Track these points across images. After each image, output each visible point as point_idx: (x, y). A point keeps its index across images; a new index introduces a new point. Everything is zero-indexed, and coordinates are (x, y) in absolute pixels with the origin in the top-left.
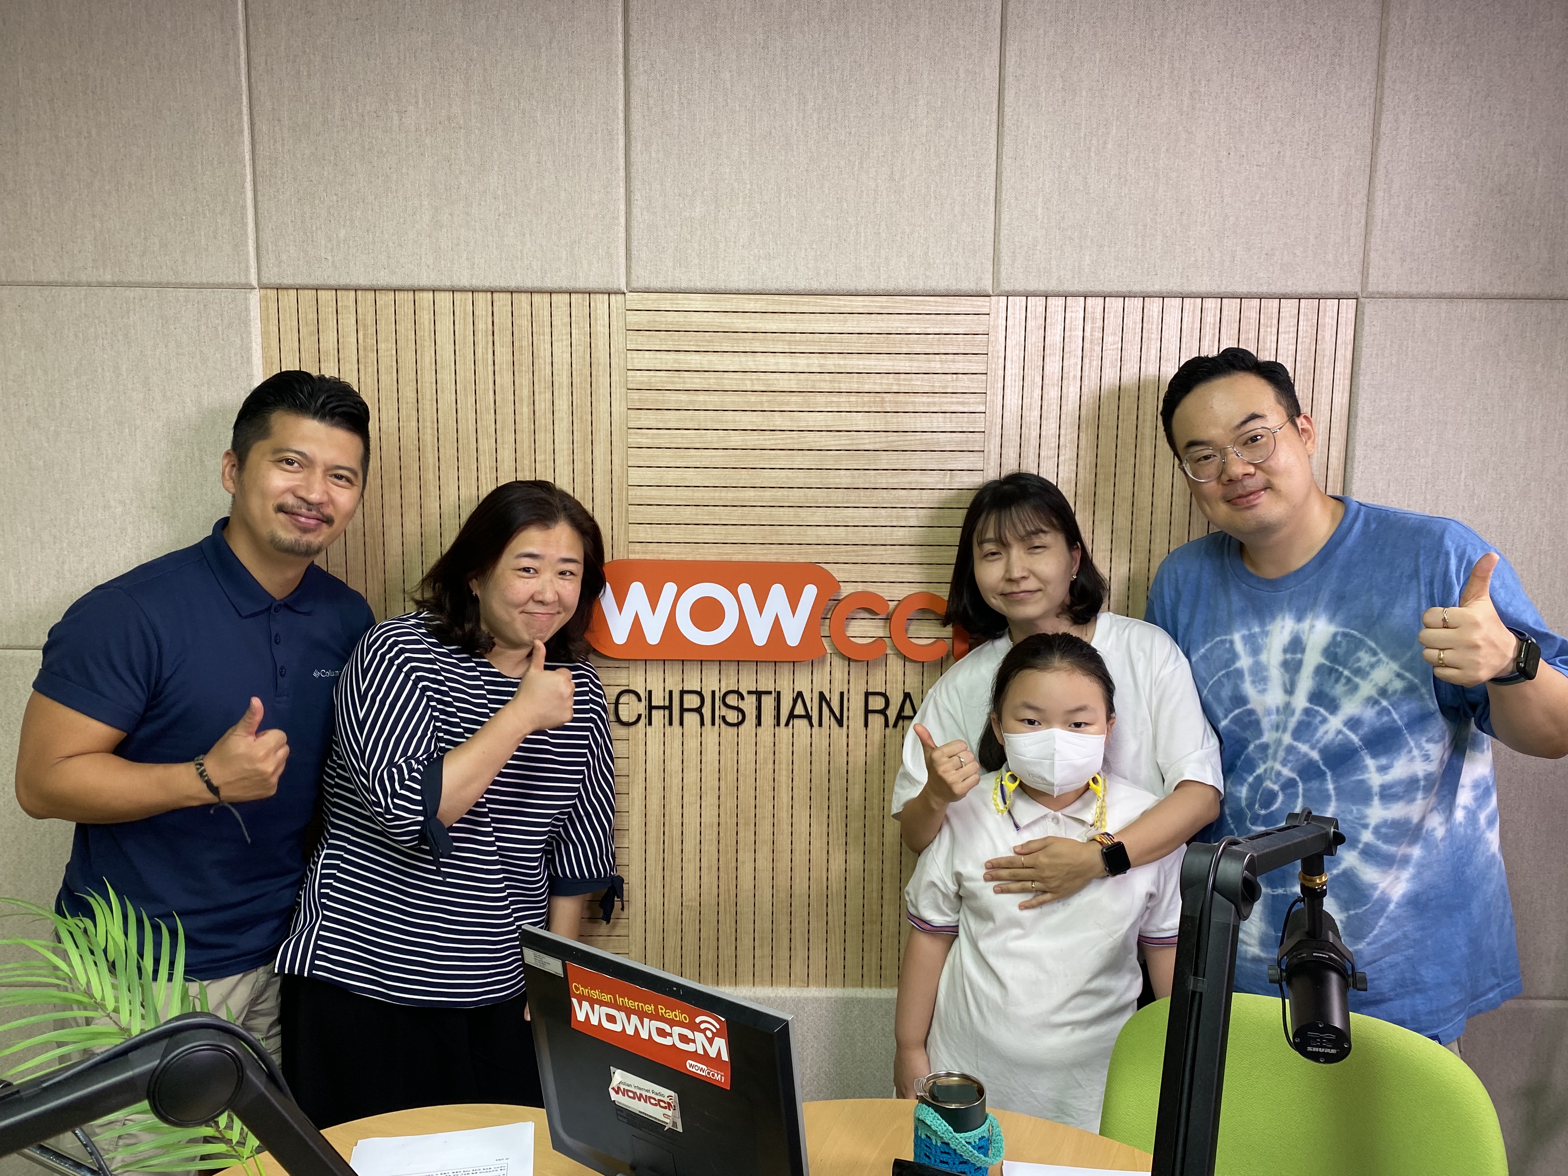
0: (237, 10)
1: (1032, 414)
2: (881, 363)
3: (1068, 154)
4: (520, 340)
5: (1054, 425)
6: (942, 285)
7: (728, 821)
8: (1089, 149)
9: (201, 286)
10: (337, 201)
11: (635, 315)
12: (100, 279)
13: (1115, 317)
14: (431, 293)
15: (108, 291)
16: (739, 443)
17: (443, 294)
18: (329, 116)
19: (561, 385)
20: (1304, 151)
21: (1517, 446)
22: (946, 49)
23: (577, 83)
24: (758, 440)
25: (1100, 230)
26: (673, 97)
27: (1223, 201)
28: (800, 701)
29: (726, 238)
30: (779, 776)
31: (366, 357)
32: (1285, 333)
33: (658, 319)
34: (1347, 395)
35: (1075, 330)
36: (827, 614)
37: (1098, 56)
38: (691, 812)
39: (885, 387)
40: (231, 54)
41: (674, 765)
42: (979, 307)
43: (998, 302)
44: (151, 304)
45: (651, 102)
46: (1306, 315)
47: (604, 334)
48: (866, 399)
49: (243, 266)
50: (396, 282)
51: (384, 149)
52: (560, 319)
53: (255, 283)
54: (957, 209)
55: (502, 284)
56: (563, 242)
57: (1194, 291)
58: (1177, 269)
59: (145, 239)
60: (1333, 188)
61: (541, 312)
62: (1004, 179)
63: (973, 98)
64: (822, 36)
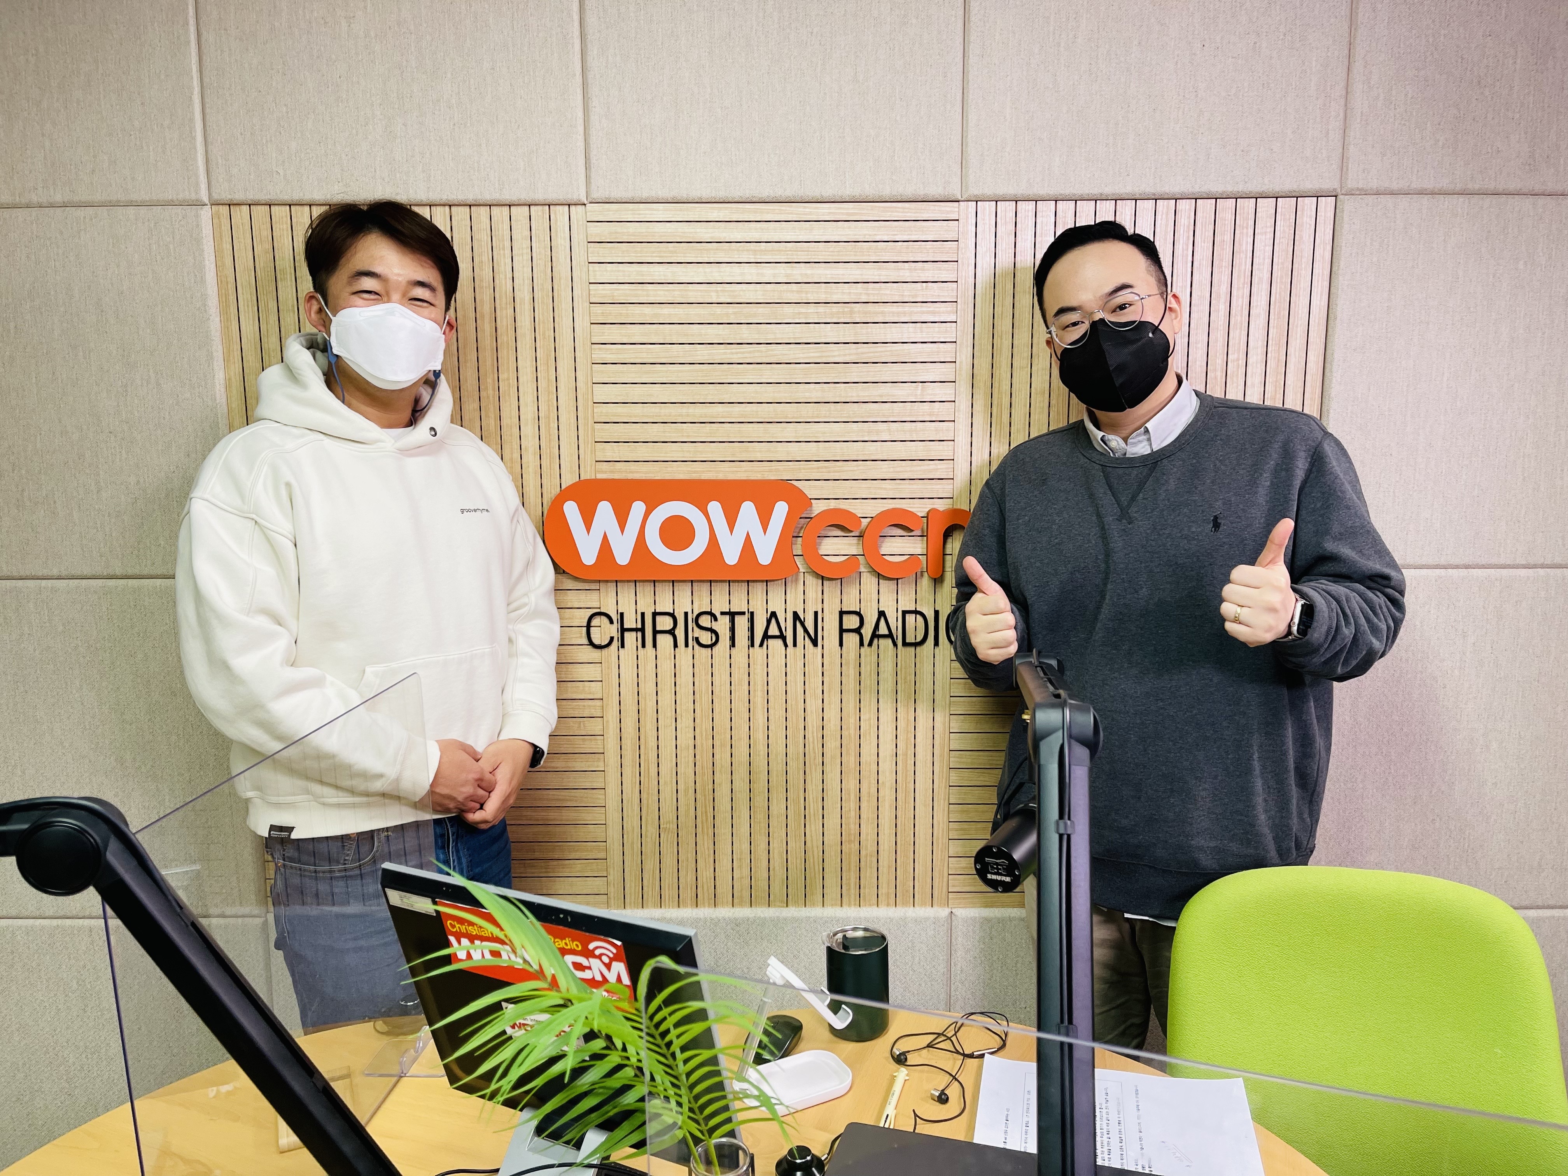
2: (849, 272)
3: (1037, 50)
4: (480, 255)
5: (1026, 334)
6: (909, 192)
7: (704, 743)
9: (151, 204)
10: (287, 113)
11: (596, 226)
12: (51, 200)
15: (59, 212)
16: (706, 358)
18: (276, 24)
19: (522, 300)
20: (1280, 42)
21: (1500, 346)
24: (725, 353)
27: (1197, 96)
28: (773, 621)
29: (687, 145)
30: (754, 697)
32: (1261, 233)
33: (620, 231)
34: (1325, 297)
36: (799, 533)
38: (667, 734)
39: (853, 296)
41: (648, 688)
42: (948, 212)
43: (968, 207)
44: (102, 223)
46: (1283, 214)
47: (565, 247)
48: (834, 310)
49: (193, 179)
53: (206, 200)
54: (923, 110)
55: (461, 196)
56: (520, 152)
57: (1168, 192)
58: (1150, 168)
59: (95, 156)
60: (1311, 80)
61: (500, 226)
62: (970, 79)
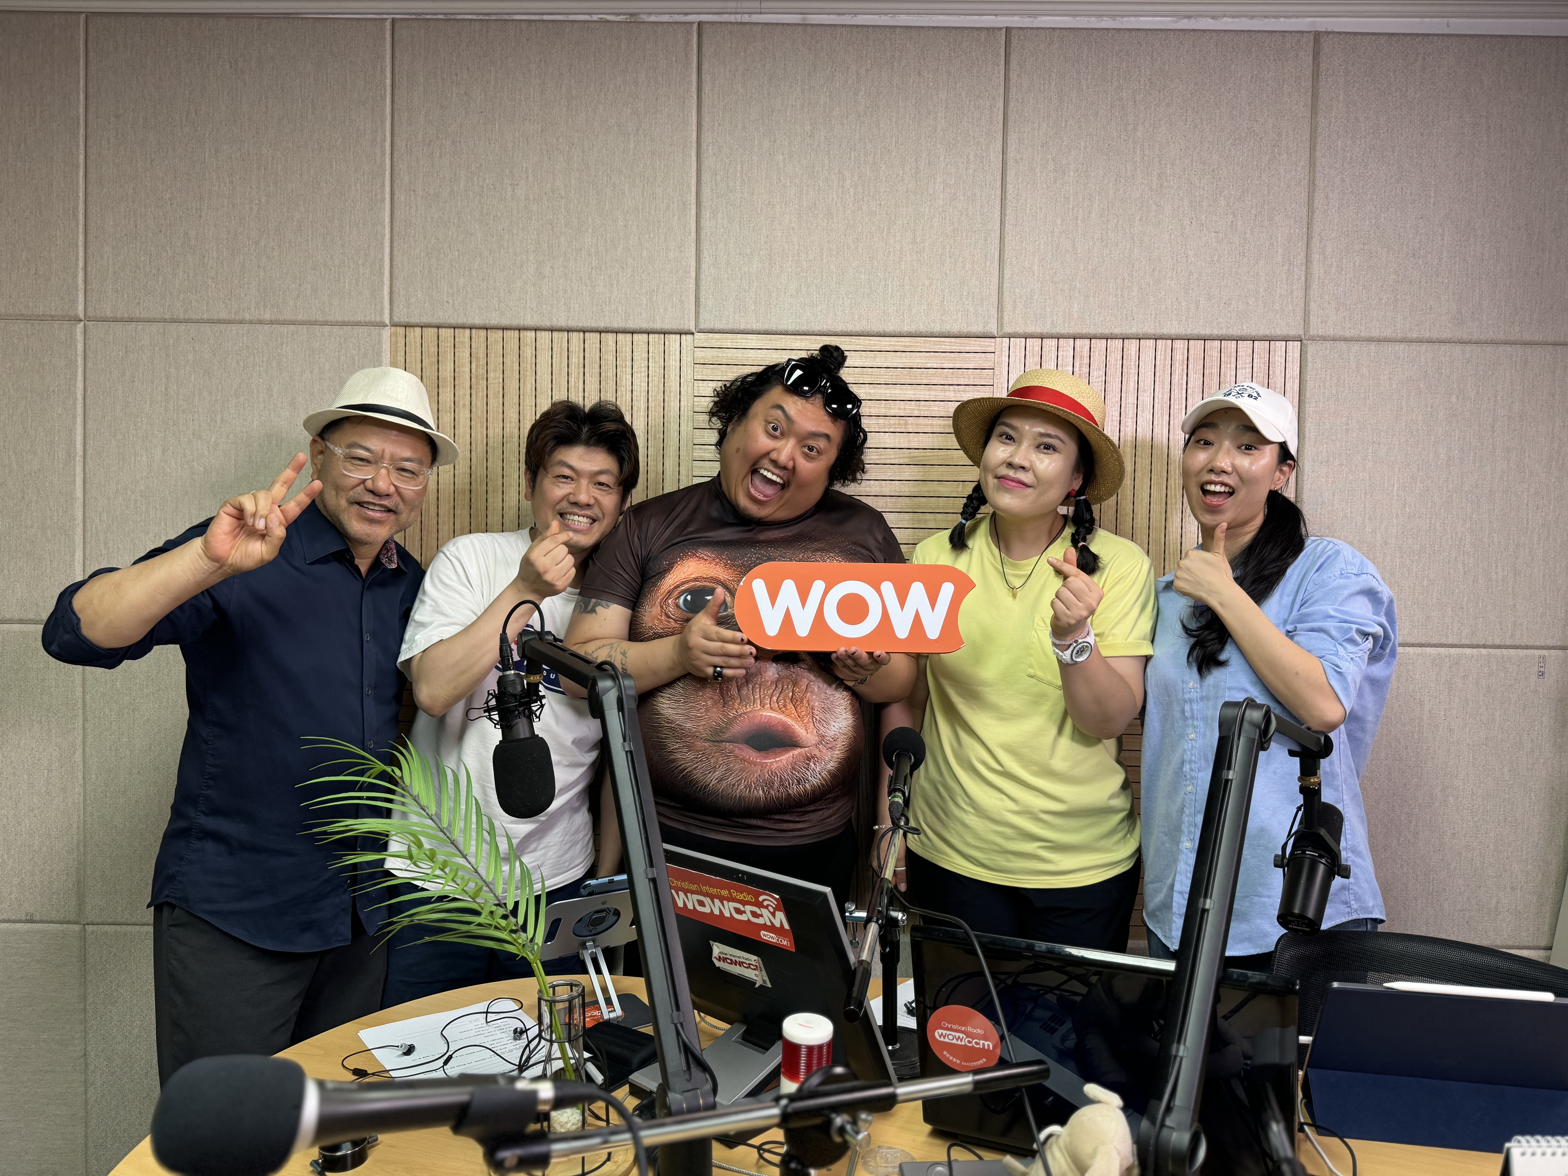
0: (385, 106)
2: (905, 392)
3: (1059, 222)
4: (607, 371)
6: (955, 328)
8: (1077, 218)
9: (343, 324)
10: (459, 256)
11: (701, 351)
13: (1099, 355)
14: (533, 332)
15: (266, 327)
17: (543, 333)
18: (455, 188)
19: (639, 408)
20: (1252, 222)
21: (1439, 463)
22: (959, 138)
23: (658, 163)
26: (736, 174)
27: (1187, 261)
29: (777, 289)
31: (477, 383)
32: (1242, 368)
33: (720, 355)
37: (1082, 143)
39: (907, 411)
40: (379, 139)
42: (986, 346)
43: (1002, 342)
44: (301, 339)
45: (719, 178)
46: (1259, 354)
47: (675, 367)
48: (892, 422)
49: (379, 306)
50: (505, 322)
51: (499, 214)
52: (640, 355)
53: (387, 321)
54: (968, 266)
55: (594, 324)
56: (644, 291)
58: (1151, 314)
59: (300, 285)
60: (1277, 251)
61: (623, 349)
62: (1006, 242)
63: (981, 177)
64: (858, 128)
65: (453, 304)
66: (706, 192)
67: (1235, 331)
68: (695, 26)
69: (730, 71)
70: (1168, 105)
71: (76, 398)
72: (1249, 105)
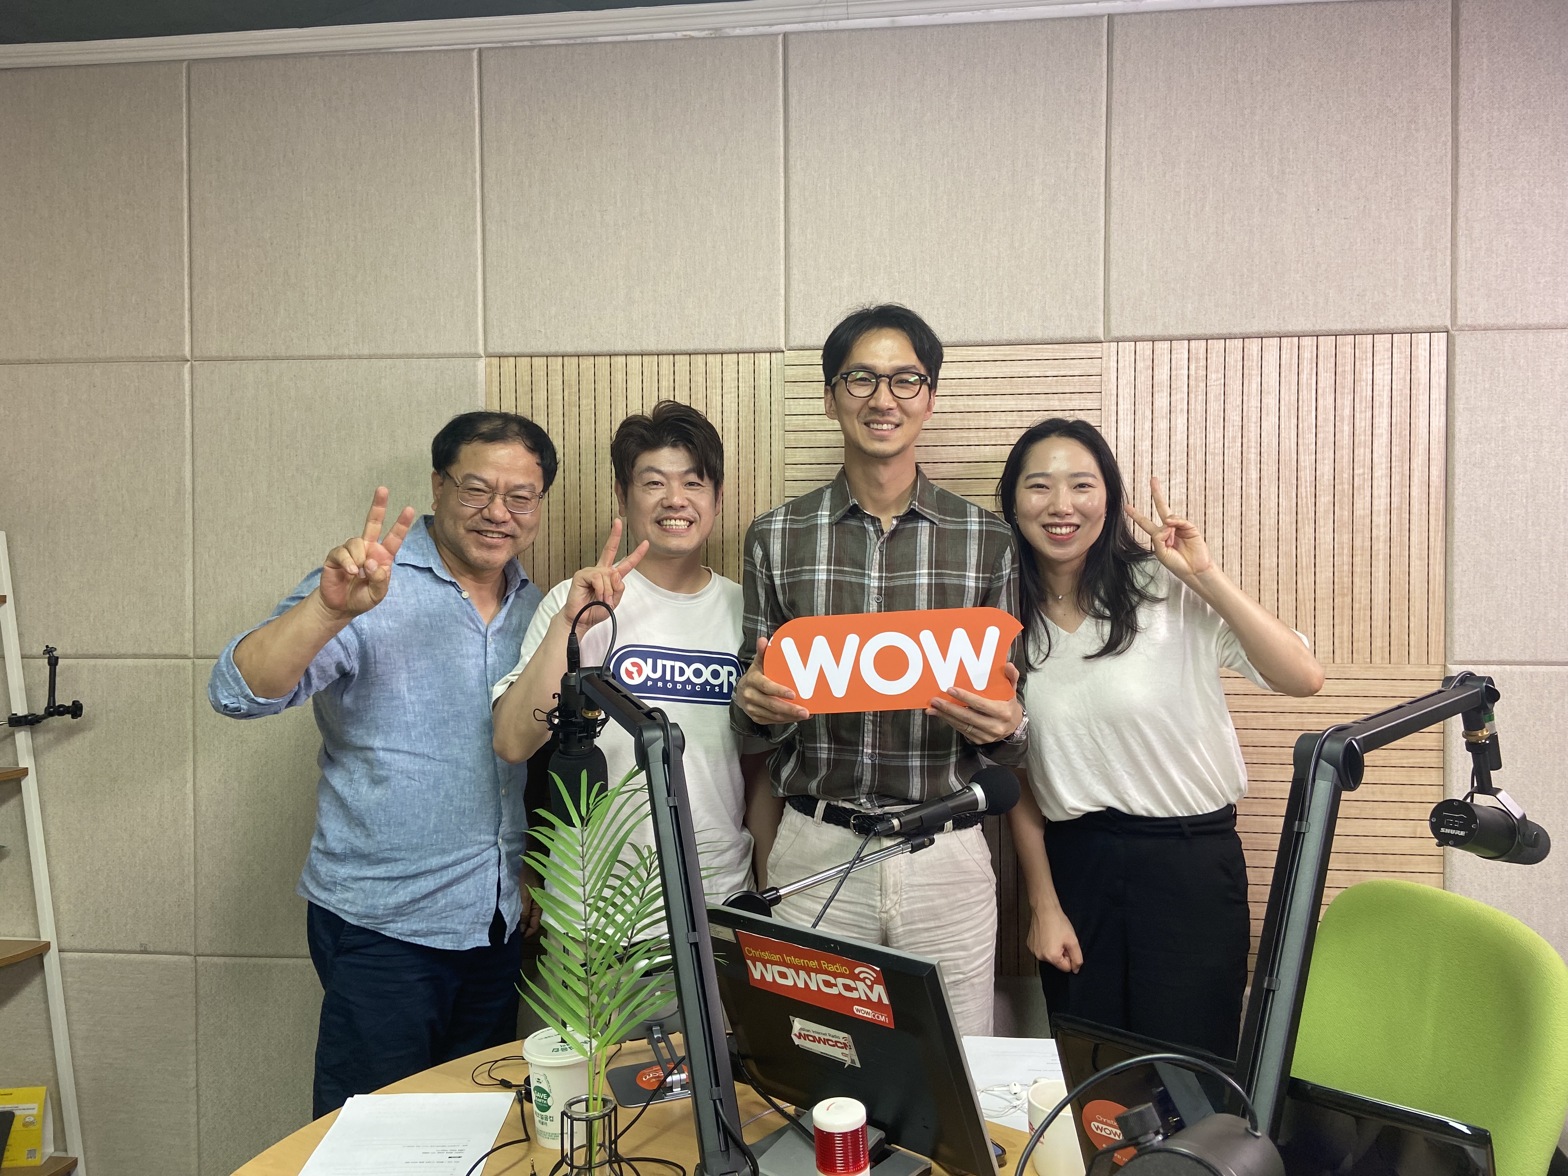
0: (474, 137)
1: (1144, 444)
2: (1005, 403)
3: (1169, 218)
4: (697, 393)
5: (1164, 453)
6: (1059, 334)
8: (1189, 213)
9: (440, 356)
10: (550, 285)
11: (790, 369)
12: (359, 353)
13: (1217, 356)
14: (624, 357)
15: (365, 361)
17: (634, 357)
18: (545, 217)
19: (729, 430)
20: (1387, 205)
22: (1059, 136)
23: (746, 182)
25: (1200, 281)
26: (825, 188)
27: (1314, 251)
31: (569, 411)
32: (1380, 365)
33: (811, 372)
34: (1443, 419)
35: (1181, 369)
37: (1194, 133)
39: (1009, 423)
40: (468, 170)
42: (1092, 352)
43: (1110, 347)
44: (399, 372)
45: (807, 193)
46: (1399, 348)
47: (766, 386)
49: (473, 338)
50: (596, 349)
51: (589, 241)
52: (730, 375)
53: (482, 353)
54: (1070, 269)
55: (684, 347)
56: (733, 311)
57: (1291, 330)
58: (1274, 311)
59: (397, 319)
60: (1417, 236)
61: (714, 370)
62: (1112, 242)
63: (1083, 175)
64: (951, 131)
65: (546, 333)
66: (794, 207)
67: (1370, 325)
68: (780, 38)
69: (817, 82)
70: (1289, 85)
71: (184, 437)
72: (1381, 79)
